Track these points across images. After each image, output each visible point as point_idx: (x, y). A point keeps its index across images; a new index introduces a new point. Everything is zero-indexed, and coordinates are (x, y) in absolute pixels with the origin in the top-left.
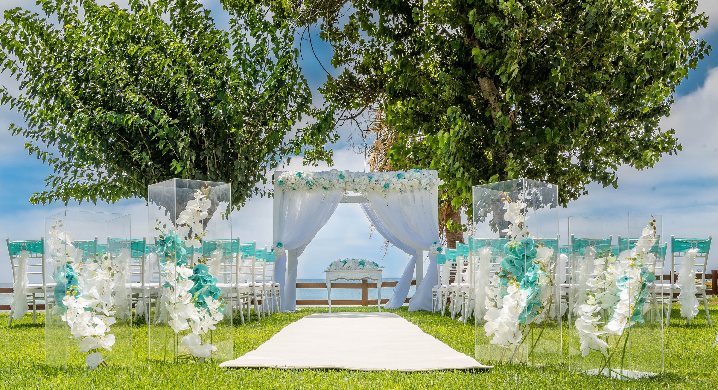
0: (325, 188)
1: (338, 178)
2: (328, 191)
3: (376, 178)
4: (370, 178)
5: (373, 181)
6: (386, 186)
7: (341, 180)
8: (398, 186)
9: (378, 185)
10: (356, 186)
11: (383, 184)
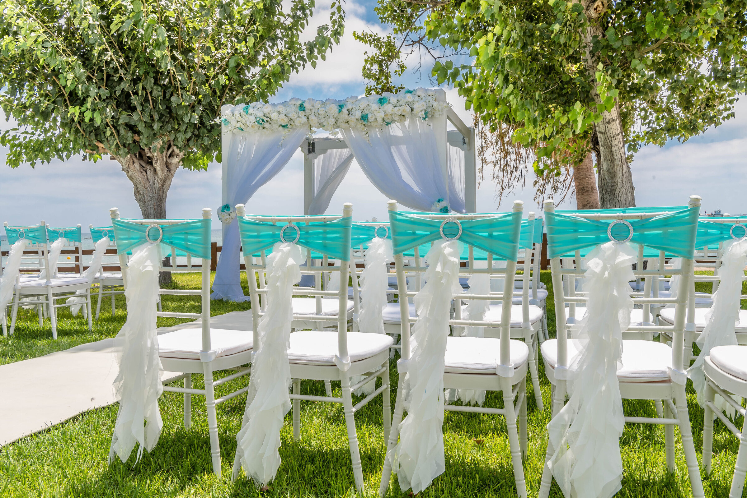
0: (283, 126)
1: (298, 110)
2: (286, 130)
3: (350, 107)
4: (341, 107)
5: (345, 111)
6: (364, 118)
7: (301, 113)
8: (380, 115)
9: (352, 117)
10: (322, 121)
11: (358, 114)
